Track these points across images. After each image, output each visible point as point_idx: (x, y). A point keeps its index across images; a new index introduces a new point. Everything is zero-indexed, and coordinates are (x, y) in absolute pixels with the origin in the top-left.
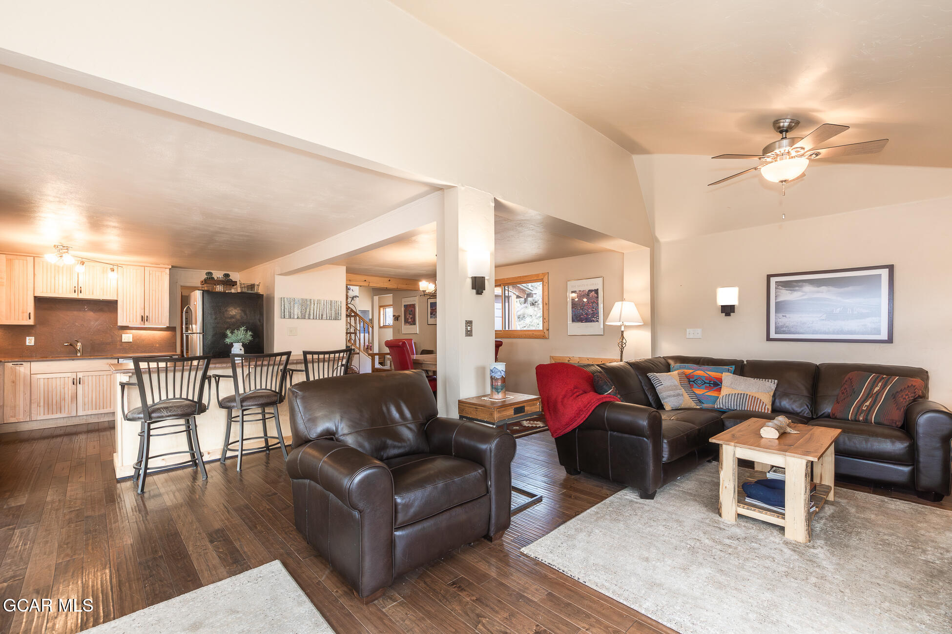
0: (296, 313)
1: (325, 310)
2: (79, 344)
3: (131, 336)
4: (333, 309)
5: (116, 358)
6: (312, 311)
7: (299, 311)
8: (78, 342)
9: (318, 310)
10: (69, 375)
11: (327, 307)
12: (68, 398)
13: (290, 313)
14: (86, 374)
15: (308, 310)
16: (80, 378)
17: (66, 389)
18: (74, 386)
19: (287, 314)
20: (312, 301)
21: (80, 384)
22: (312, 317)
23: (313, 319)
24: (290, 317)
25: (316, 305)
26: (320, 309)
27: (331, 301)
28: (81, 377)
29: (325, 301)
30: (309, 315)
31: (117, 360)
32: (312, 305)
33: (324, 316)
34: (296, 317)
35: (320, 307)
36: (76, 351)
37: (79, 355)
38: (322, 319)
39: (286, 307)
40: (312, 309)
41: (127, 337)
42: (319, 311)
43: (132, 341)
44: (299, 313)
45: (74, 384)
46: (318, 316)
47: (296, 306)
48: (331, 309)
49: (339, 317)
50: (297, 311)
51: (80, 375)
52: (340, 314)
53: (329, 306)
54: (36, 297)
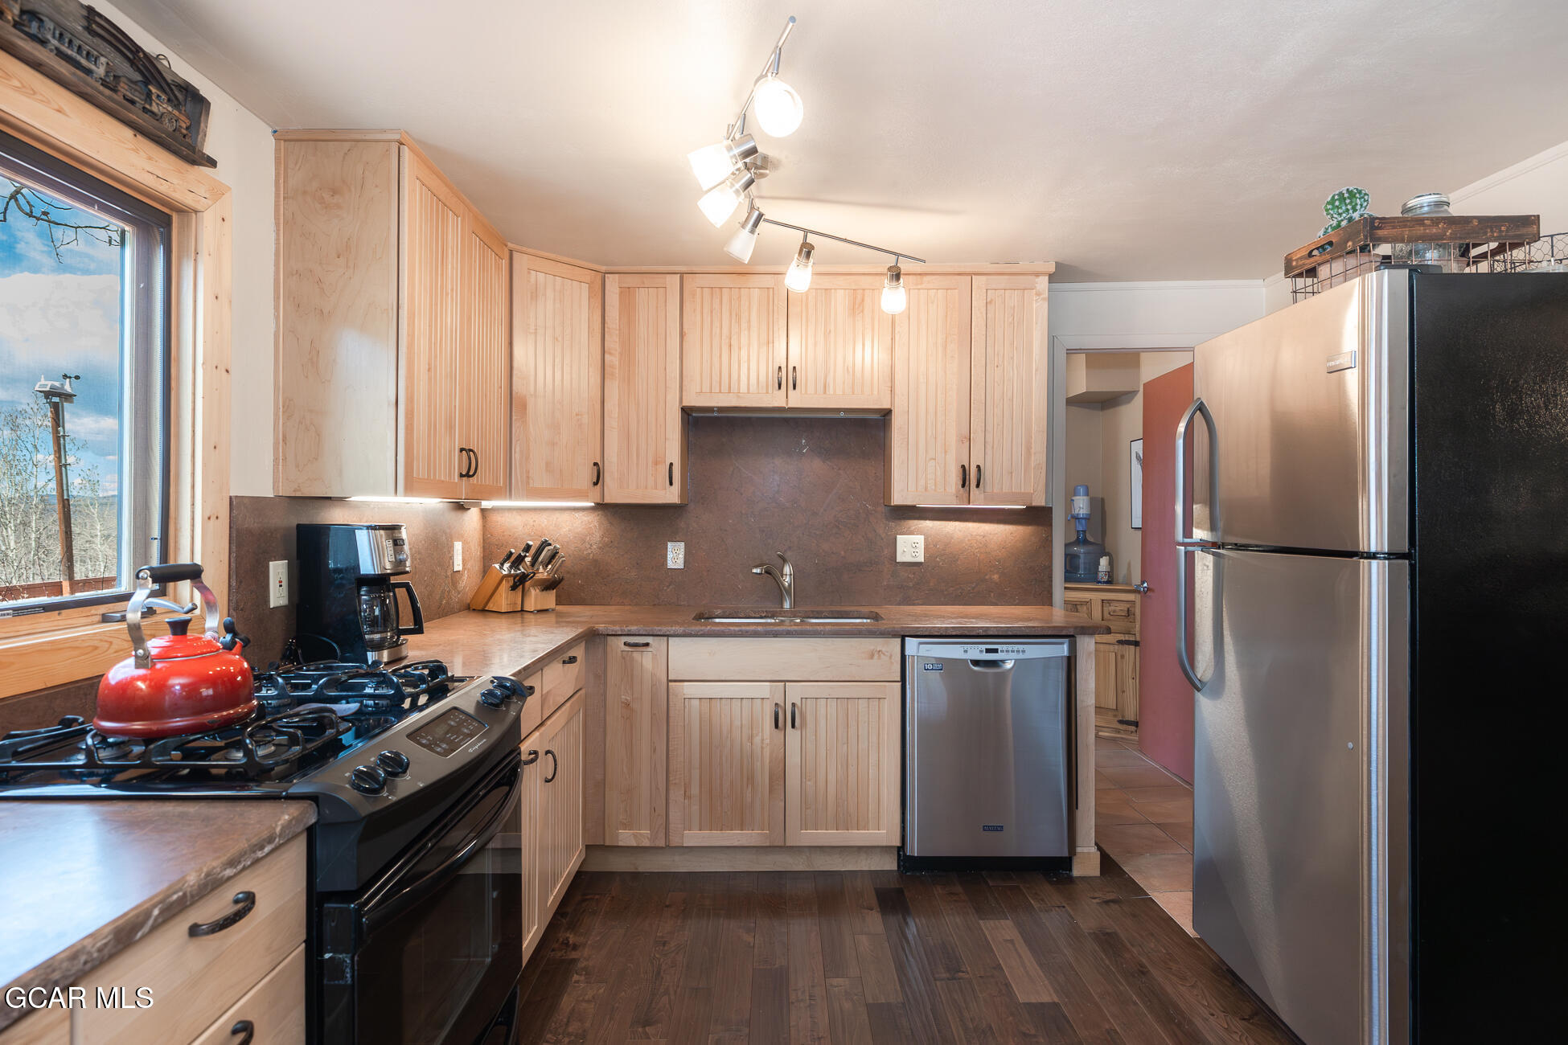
2: (787, 569)
3: (920, 539)
5: (894, 636)
8: (785, 561)
10: (764, 690)
12: (763, 779)
14: (811, 690)
16: (794, 705)
17: (757, 740)
18: (779, 734)
21: (793, 726)
28: (798, 703)
31: (899, 640)
36: (780, 592)
37: (787, 605)
41: (911, 546)
43: (922, 560)
45: (777, 726)
51: (795, 694)
54: (687, 412)
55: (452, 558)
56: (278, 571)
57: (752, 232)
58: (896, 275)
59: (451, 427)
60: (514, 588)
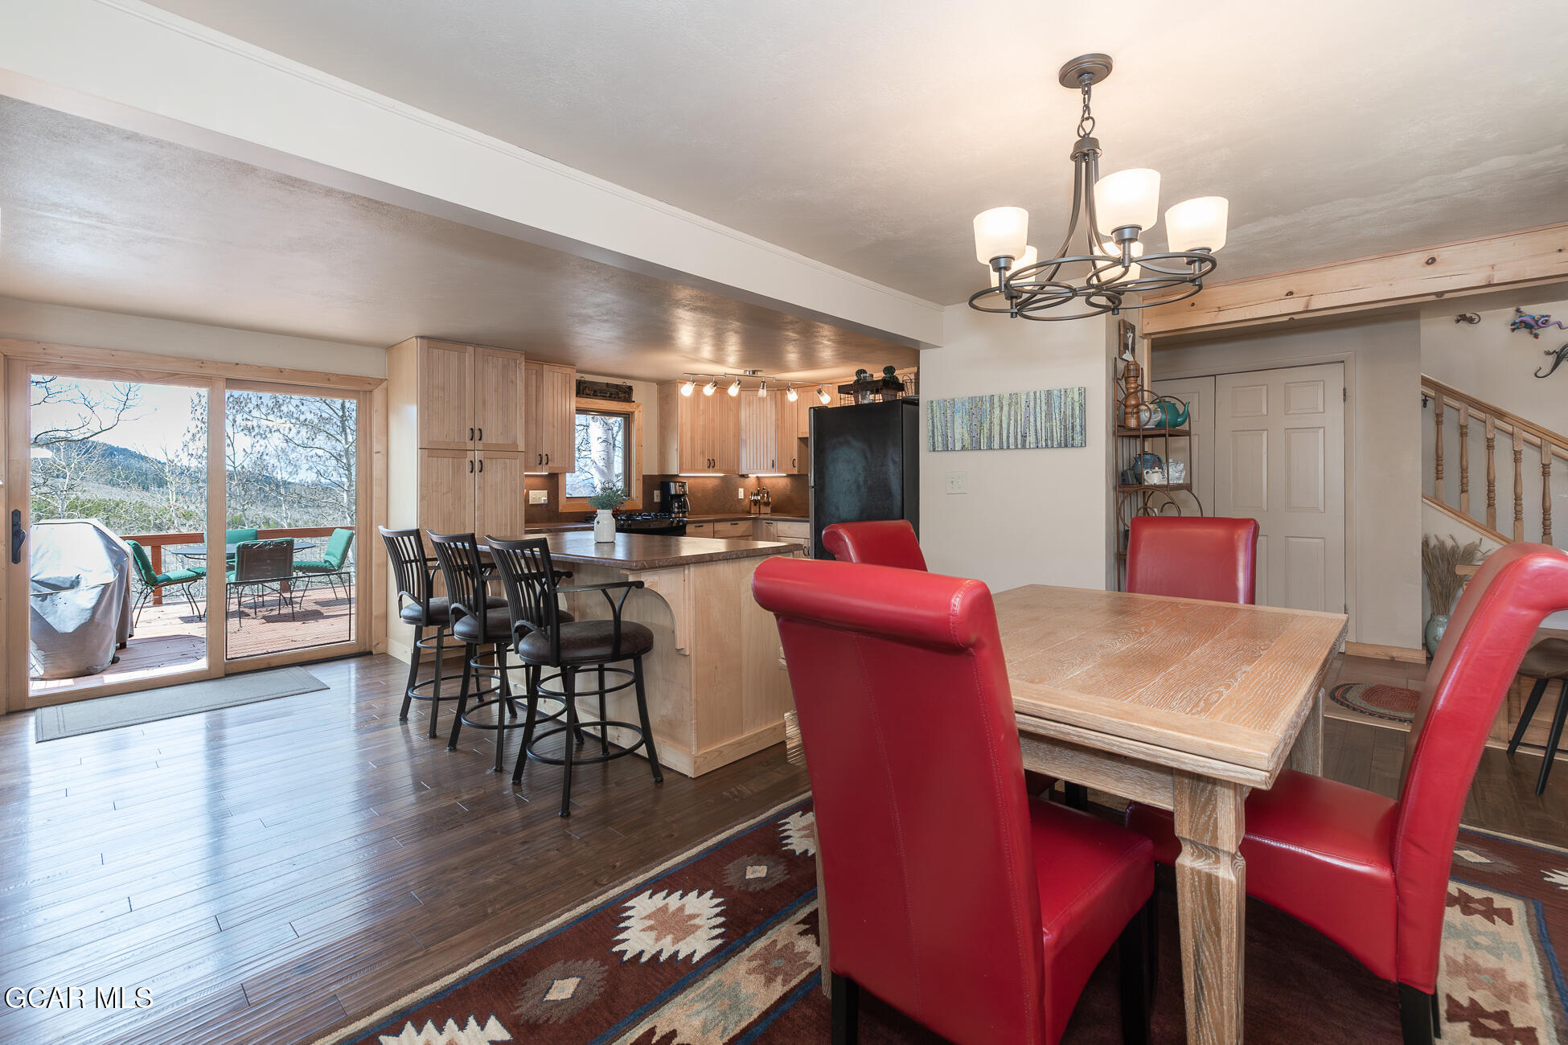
0: (957, 436)
1: (1032, 420)
4: (1056, 416)
6: (996, 429)
7: (964, 430)
9: (1012, 422)
11: (1038, 409)
13: (945, 436)
15: (986, 426)
19: (939, 439)
20: (996, 400)
22: (996, 445)
23: (1001, 448)
24: (946, 449)
25: (1006, 409)
26: (1016, 421)
27: (1049, 393)
29: (1032, 394)
30: (990, 438)
32: (997, 411)
33: (1031, 439)
34: (958, 446)
35: (1016, 413)
38: (1024, 447)
39: (937, 423)
40: (996, 421)
42: (1016, 427)
44: (966, 436)
46: (1012, 440)
47: (958, 417)
48: (1049, 416)
49: (1078, 438)
50: (960, 431)
52: (1078, 428)
53: (1044, 407)
54: (800, 439)
55: (738, 494)
56: (657, 493)
57: (763, 388)
58: (820, 392)
59: (703, 453)
60: (755, 505)
